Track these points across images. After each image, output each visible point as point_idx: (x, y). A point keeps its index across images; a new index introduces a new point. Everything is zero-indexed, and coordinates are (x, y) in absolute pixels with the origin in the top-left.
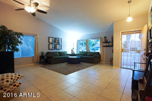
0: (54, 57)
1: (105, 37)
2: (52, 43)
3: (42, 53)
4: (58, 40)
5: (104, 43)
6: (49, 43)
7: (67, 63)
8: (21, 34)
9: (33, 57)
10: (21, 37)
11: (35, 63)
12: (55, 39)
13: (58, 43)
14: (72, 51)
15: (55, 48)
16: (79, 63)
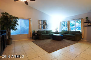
0: (42, 34)
1: (87, 18)
2: (41, 25)
3: (34, 32)
4: (46, 22)
5: (85, 23)
6: (39, 25)
7: (52, 39)
8: (17, 18)
9: (28, 34)
10: (17, 19)
11: (29, 38)
12: (44, 21)
13: (46, 24)
14: (56, 30)
15: (44, 28)
16: (62, 40)
